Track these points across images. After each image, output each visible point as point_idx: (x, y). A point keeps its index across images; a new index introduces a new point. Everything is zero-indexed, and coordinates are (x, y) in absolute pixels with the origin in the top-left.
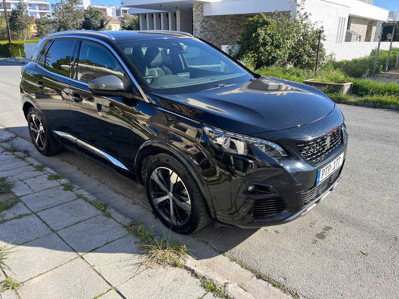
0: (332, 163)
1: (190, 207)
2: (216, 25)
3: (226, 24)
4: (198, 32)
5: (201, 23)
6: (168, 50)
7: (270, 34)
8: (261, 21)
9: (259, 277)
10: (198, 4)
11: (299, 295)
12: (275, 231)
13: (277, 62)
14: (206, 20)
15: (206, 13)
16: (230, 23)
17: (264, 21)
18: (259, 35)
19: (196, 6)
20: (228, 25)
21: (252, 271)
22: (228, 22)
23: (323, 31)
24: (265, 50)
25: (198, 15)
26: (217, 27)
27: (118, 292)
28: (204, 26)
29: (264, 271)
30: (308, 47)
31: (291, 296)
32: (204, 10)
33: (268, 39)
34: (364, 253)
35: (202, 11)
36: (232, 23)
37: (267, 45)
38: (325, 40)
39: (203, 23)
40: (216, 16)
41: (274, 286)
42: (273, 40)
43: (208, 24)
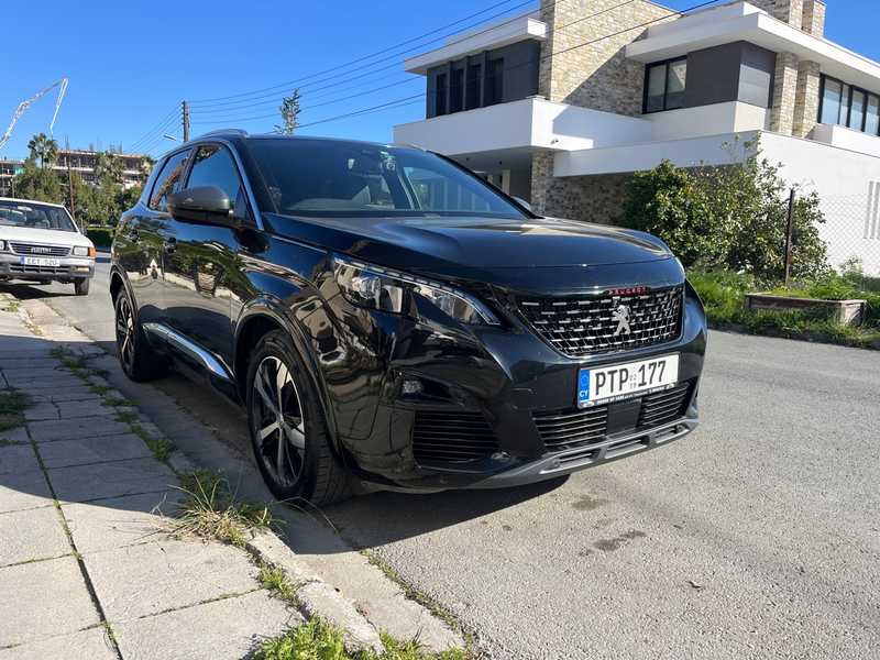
0: (633, 367)
1: (303, 437)
2: (581, 196)
3: (605, 195)
4: (540, 208)
5: (548, 191)
6: (351, 161)
7: (684, 204)
8: (664, 177)
9: (411, 596)
10: (542, 155)
11: (480, 636)
12: (504, 527)
13: (700, 263)
14: (558, 185)
15: (560, 172)
16: (612, 192)
17: (670, 177)
18: (657, 204)
19: (538, 158)
20: (609, 196)
21: (403, 584)
22: (608, 191)
23: (815, 202)
24: (673, 236)
25: (543, 175)
26: (584, 200)
27: (81, 563)
28: (555, 197)
29: (428, 588)
30: (779, 235)
31: (461, 635)
32: (555, 165)
33: (679, 213)
34: (695, 584)
35: (551, 168)
36: (618, 192)
37: (677, 226)
38: (824, 221)
39: (553, 192)
40: (582, 178)
41: (435, 614)
42: (690, 218)
43: (563, 193)
